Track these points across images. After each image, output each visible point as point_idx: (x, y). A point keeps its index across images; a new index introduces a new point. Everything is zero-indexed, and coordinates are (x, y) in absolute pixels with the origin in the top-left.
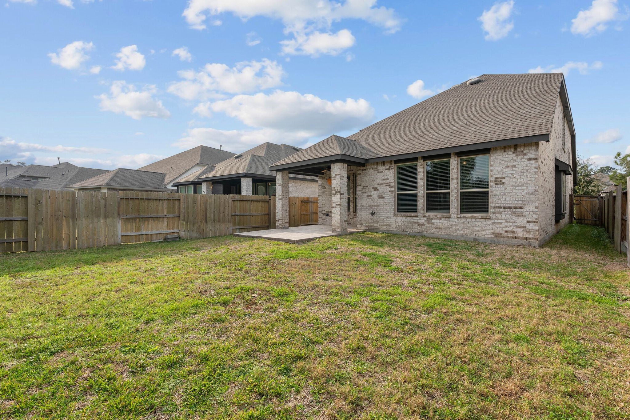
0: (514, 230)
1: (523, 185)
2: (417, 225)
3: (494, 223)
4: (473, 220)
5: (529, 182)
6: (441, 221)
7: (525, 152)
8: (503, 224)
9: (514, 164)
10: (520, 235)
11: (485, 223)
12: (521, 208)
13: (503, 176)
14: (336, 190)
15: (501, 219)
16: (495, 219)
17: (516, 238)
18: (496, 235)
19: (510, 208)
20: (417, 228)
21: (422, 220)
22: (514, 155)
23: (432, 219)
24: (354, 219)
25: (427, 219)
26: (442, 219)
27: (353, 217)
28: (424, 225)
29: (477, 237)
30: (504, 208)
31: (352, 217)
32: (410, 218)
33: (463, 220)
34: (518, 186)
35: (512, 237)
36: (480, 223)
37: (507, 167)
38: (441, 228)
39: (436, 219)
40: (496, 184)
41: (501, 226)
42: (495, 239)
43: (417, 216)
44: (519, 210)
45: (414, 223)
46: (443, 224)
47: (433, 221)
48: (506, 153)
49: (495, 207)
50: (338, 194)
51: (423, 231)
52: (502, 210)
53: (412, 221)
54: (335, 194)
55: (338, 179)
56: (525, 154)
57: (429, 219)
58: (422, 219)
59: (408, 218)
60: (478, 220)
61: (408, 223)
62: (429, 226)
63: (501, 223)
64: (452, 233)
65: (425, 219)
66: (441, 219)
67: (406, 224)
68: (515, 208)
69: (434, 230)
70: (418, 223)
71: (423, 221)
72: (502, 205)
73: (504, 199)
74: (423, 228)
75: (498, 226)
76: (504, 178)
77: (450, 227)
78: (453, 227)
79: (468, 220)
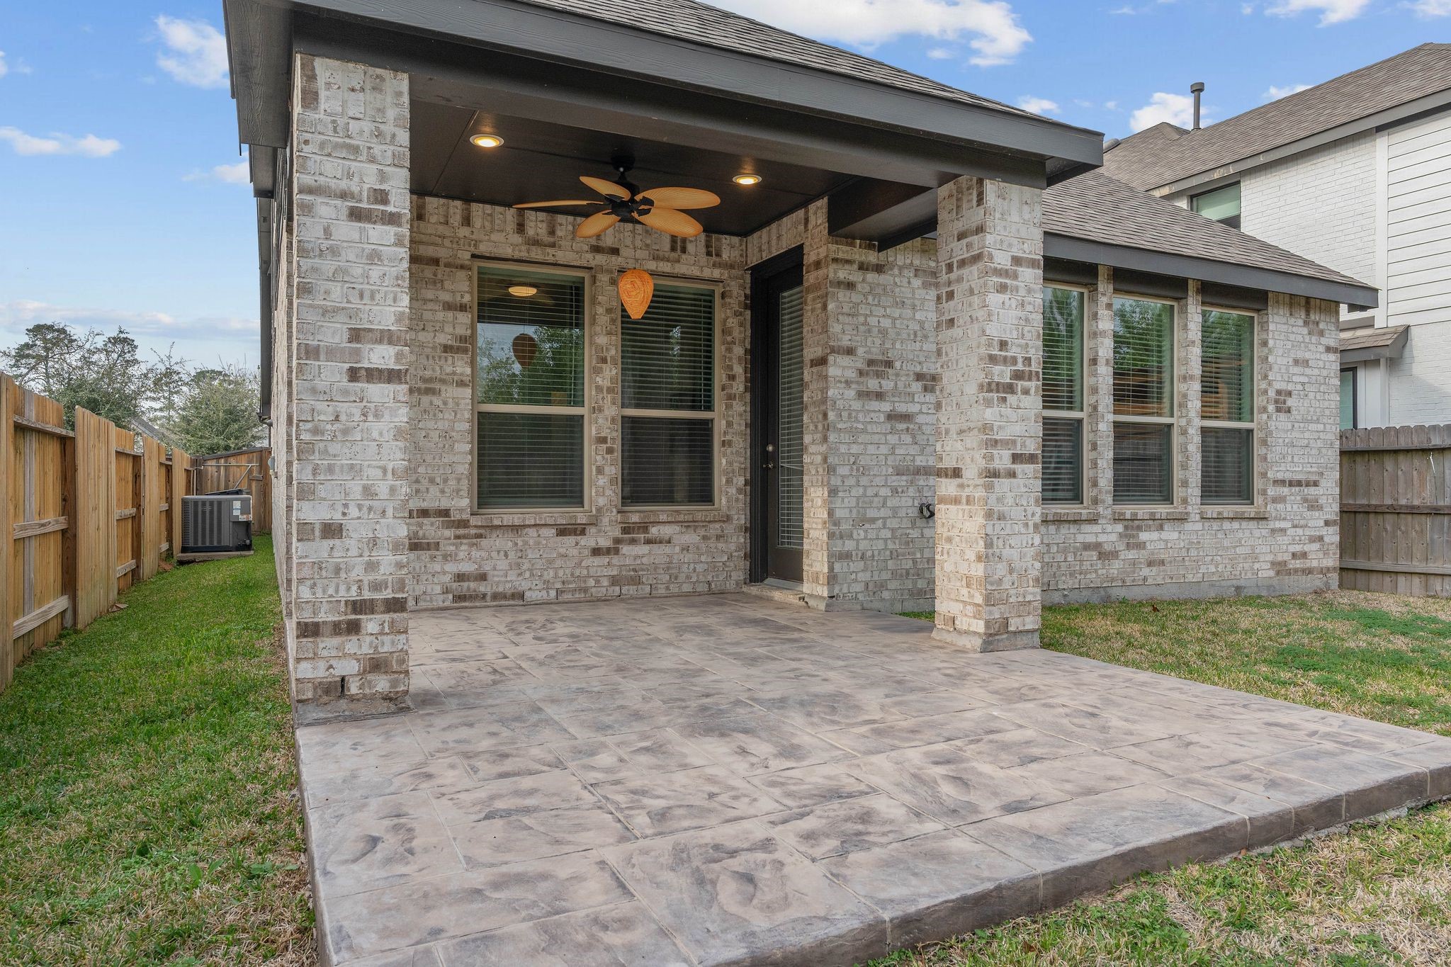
0: (1306, 548)
1: (1318, 421)
2: (1094, 554)
3: (1273, 531)
4: (1236, 525)
5: (1327, 412)
6: (1164, 535)
7: (1322, 326)
8: (1288, 532)
9: (1307, 355)
10: (1315, 564)
11: (1257, 533)
12: (1316, 484)
13: (1290, 387)
14: (1014, 361)
15: (1285, 519)
16: (1276, 519)
17: (1309, 571)
18: (1278, 568)
19: (1299, 483)
20: (1096, 571)
21: (1108, 534)
22: (1305, 331)
23: (1139, 528)
25: (1126, 528)
26: (1166, 527)
27: (617, 541)
28: (1114, 555)
29: (1242, 583)
30: (1291, 484)
31: (604, 543)
32: (1073, 528)
33: (1216, 525)
34: (1311, 421)
35: (1303, 571)
36: (1247, 533)
37: (1296, 362)
38: (1162, 563)
39: (1149, 529)
40: (1278, 410)
41: (1286, 540)
42: (1275, 582)
43: (1093, 521)
44: (1312, 490)
45: (1087, 547)
46: (1169, 545)
47: (1144, 536)
48: (1292, 321)
49: (1276, 482)
50: (1026, 392)
51: (1113, 580)
52: (1285, 490)
53: (1080, 538)
54: (1010, 389)
55: (1029, 291)
56: (1321, 333)
57: (1132, 526)
58: (1109, 528)
59: (1064, 530)
60: (1244, 524)
61: (1065, 551)
62: (1132, 554)
63: (1283, 530)
64: (1190, 578)
65: (1119, 528)
66: (1161, 528)
67: (1060, 558)
68: (1308, 485)
69: (1146, 571)
70: (1097, 546)
71: (1114, 537)
72: (1288, 476)
73: (1290, 459)
74: (1115, 567)
75: (1280, 539)
76: (1290, 394)
77: (1184, 553)
78: (1193, 553)
79: (1227, 525)
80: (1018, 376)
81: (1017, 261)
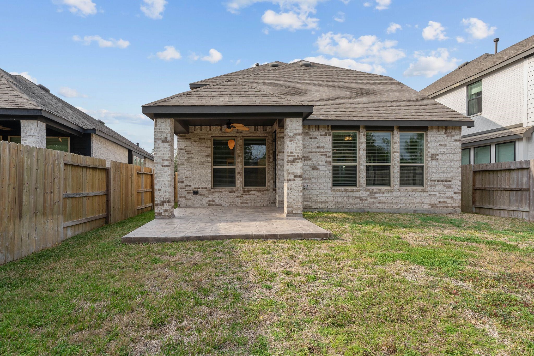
0: (445, 200)
1: (451, 162)
2: (359, 200)
3: (430, 195)
4: (414, 193)
5: (455, 159)
6: (385, 195)
7: (453, 134)
8: (437, 195)
9: (446, 143)
10: (449, 205)
11: (423, 195)
12: (450, 181)
13: (438, 153)
14: (295, 156)
15: (435, 191)
16: (431, 191)
17: (447, 207)
18: (432, 206)
19: (442, 181)
20: (359, 204)
21: (365, 195)
22: (445, 135)
23: (375, 193)
24: (244, 196)
25: (370, 193)
26: (386, 193)
27: (242, 194)
28: (366, 200)
29: (417, 209)
30: (438, 181)
31: (239, 195)
32: (351, 193)
33: (405, 193)
34: (448, 162)
35: (444, 207)
36: (419, 195)
37: (441, 145)
38: (384, 203)
39: (379, 193)
40: (432, 160)
41: (436, 197)
42: (431, 209)
43: (359, 191)
44: (448, 183)
45: (356, 198)
46: (387, 198)
47: (377, 195)
48: (439, 133)
49: (431, 181)
51: (365, 207)
52: (436, 183)
53: (354, 195)
54: (294, 162)
56: (453, 136)
57: (372, 193)
58: (364, 193)
59: (348, 193)
60: (417, 193)
61: (349, 199)
62: (372, 200)
63: (435, 195)
64: (395, 207)
65: (368, 193)
66: (384, 193)
67: (347, 200)
68: (446, 181)
69: (378, 205)
70: (360, 198)
71: (366, 196)
72: (437, 179)
73: (438, 174)
74: (366, 203)
75: (433, 197)
76: (438, 155)
77: (393, 200)
78: (396, 200)
79: (410, 193)
80: (296, 159)
81: (295, 134)
